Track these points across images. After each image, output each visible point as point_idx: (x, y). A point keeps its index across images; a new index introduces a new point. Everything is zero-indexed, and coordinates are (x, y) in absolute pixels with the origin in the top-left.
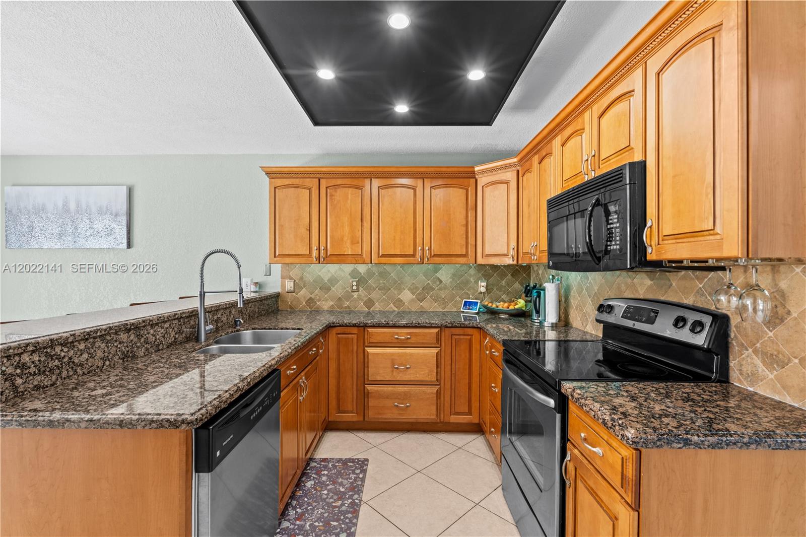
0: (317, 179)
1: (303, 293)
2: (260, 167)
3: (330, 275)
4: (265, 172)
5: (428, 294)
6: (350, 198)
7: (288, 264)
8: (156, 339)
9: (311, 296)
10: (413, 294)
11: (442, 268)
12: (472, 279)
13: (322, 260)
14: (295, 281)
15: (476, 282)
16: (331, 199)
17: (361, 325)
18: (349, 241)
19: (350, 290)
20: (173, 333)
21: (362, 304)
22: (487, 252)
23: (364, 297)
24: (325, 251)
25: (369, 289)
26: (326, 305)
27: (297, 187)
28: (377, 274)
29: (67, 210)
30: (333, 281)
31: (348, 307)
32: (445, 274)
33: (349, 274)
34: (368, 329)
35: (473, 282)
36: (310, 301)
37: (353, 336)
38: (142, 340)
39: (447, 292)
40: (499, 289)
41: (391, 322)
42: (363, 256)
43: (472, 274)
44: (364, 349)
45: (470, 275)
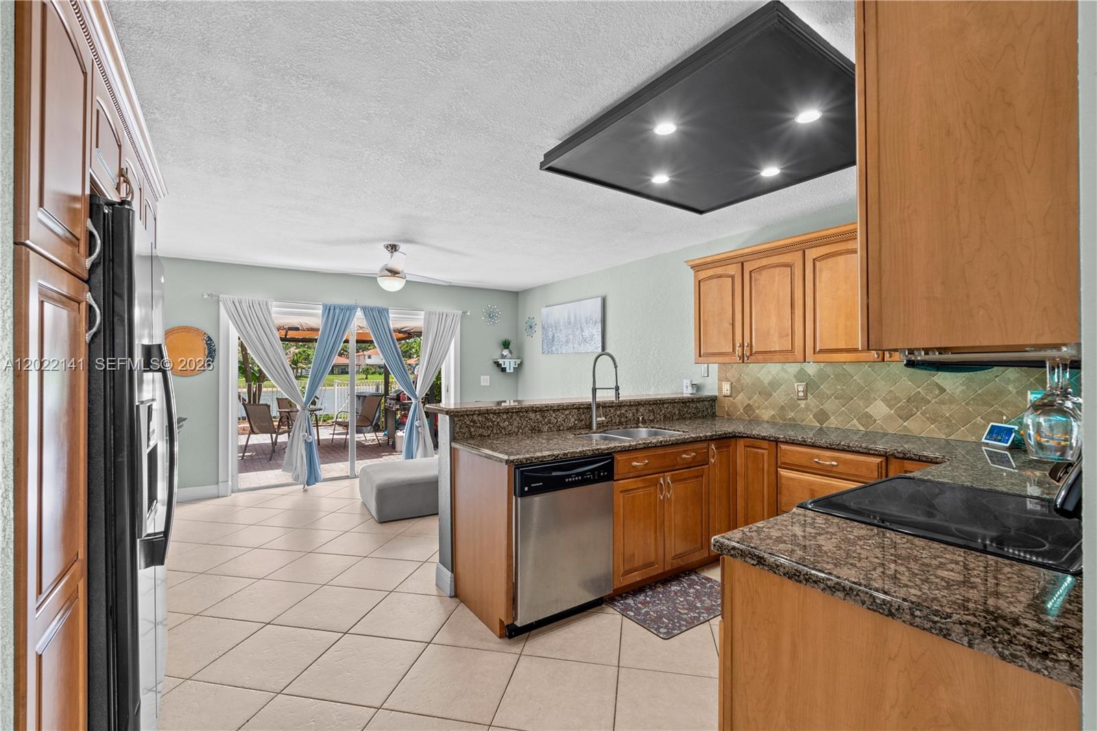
0: (740, 264)
1: (741, 398)
2: (686, 261)
3: (770, 377)
4: (691, 266)
5: (917, 408)
6: (777, 279)
7: (724, 364)
8: (557, 421)
9: (749, 402)
10: (891, 407)
13: (747, 358)
14: (732, 383)
15: (1022, 393)
16: (755, 285)
17: (771, 439)
18: (776, 334)
19: (795, 398)
20: (573, 420)
21: (811, 416)
23: (814, 407)
24: (749, 347)
25: (822, 397)
26: (766, 414)
27: (720, 276)
28: (832, 377)
29: (569, 323)
30: (774, 384)
31: (793, 419)
33: (795, 376)
34: (781, 446)
35: (1014, 393)
36: (748, 408)
37: (763, 451)
38: (546, 420)
39: (956, 407)
41: (809, 440)
42: (794, 352)
43: (1012, 378)
44: (777, 470)
45: (1008, 381)
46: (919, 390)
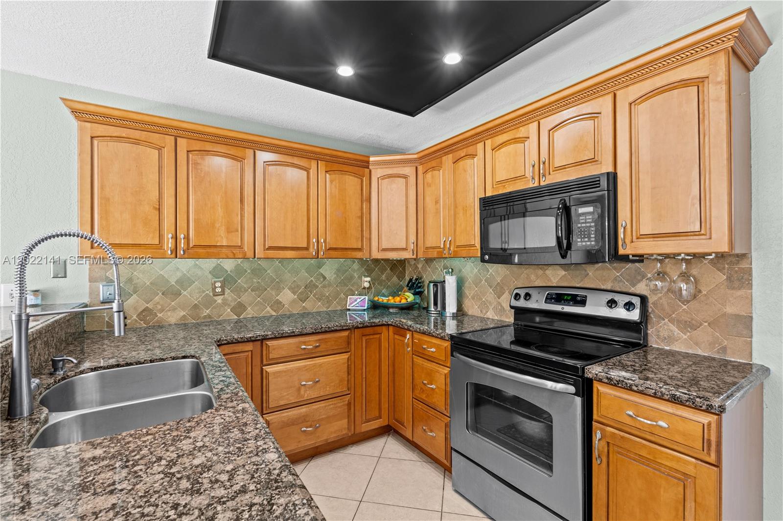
0: (172, 137)
1: (133, 302)
2: (61, 98)
3: (179, 274)
4: (71, 109)
5: (311, 292)
9: (148, 305)
10: (294, 293)
11: (326, 262)
12: (355, 275)
13: (182, 253)
15: (360, 278)
17: (258, 338)
18: (223, 228)
19: (211, 294)
21: (229, 310)
22: (385, 245)
23: (231, 301)
24: (186, 240)
25: (239, 291)
26: (173, 317)
27: (137, 142)
28: (249, 271)
30: (185, 282)
31: (209, 316)
32: (329, 270)
33: (210, 272)
34: (267, 343)
35: (357, 277)
36: (145, 313)
37: (247, 354)
39: (331, 289)
40: (380, 284)
41: (297, 330)
42: (243, 248)
43: (356, 269)
44: (262, 369)
45: (354, 271)
46: (312, 279)
